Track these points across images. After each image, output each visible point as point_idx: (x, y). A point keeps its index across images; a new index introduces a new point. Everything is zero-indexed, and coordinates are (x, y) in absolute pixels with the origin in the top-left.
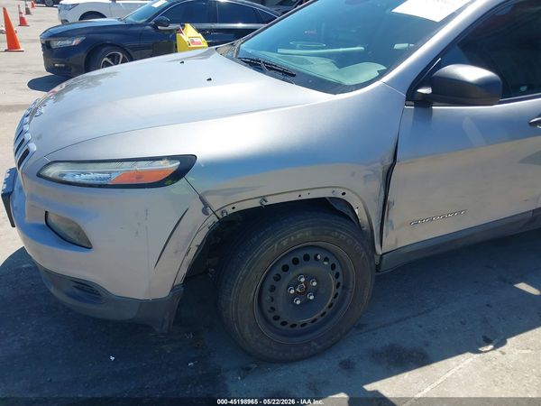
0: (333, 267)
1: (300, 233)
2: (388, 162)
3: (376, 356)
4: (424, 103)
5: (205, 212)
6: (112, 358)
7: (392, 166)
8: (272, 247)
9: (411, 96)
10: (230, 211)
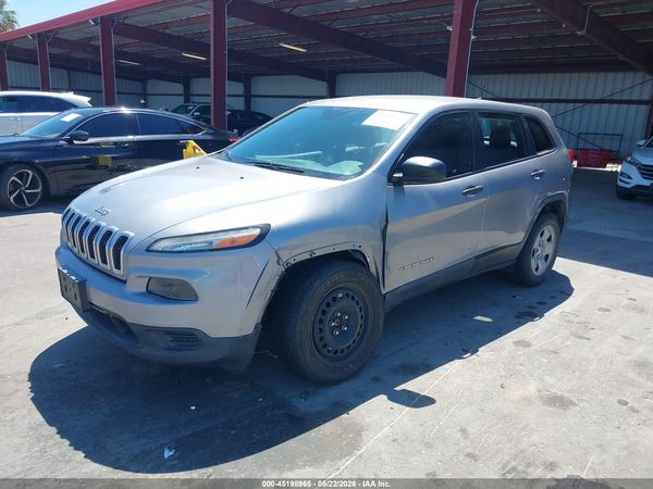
0: (353, 298)
1: (337, 276)
2: (384, 224)
3: (394, 371)
4: (398, 183)
5: (278, 263)
6: (193, 408)
7: (386, 226)
8: (320, 287)
9: (390, 179)
10: (293, 262)
